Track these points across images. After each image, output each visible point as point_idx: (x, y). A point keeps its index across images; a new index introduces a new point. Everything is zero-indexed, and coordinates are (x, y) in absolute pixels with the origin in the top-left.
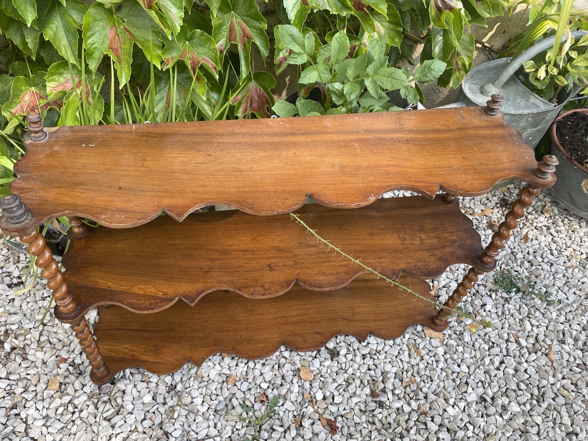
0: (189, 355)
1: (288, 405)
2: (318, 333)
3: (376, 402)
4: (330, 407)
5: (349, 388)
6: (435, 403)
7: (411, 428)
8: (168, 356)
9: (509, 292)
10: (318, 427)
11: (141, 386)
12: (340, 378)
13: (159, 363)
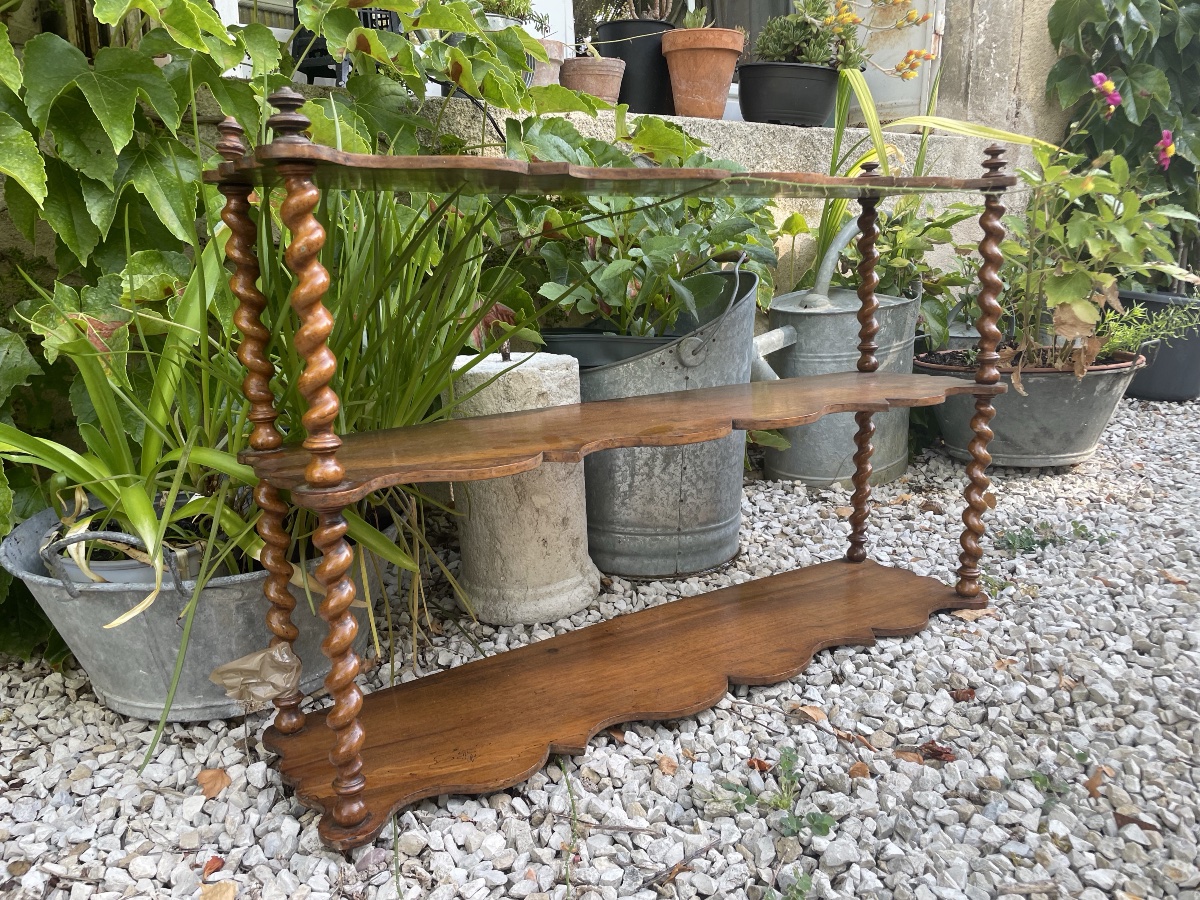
0: (545, 740)
1: (819, 759)
2: (782, 651)
3: (975, 705)
4: (902, 737)
5: (910, 701)
6: (1075, 668)
7: (1074, 717)
8: (500, 754)
9: (1030, 550)
10: (910, 766)
11: (462, 831)
12: (881, 697)
13: (485, 768)
